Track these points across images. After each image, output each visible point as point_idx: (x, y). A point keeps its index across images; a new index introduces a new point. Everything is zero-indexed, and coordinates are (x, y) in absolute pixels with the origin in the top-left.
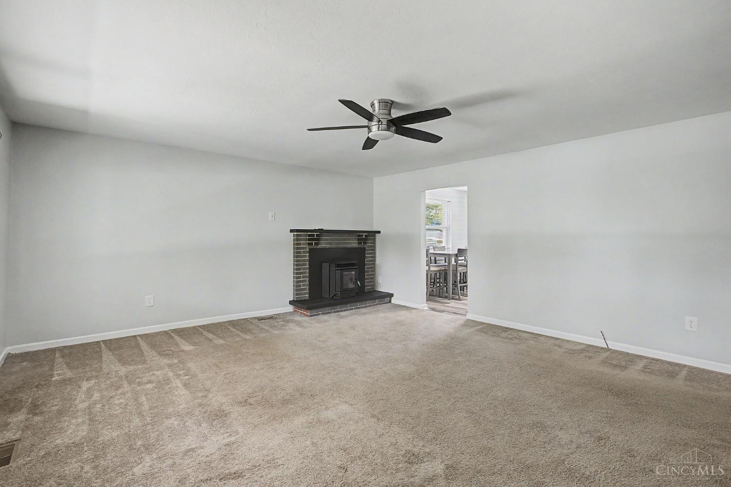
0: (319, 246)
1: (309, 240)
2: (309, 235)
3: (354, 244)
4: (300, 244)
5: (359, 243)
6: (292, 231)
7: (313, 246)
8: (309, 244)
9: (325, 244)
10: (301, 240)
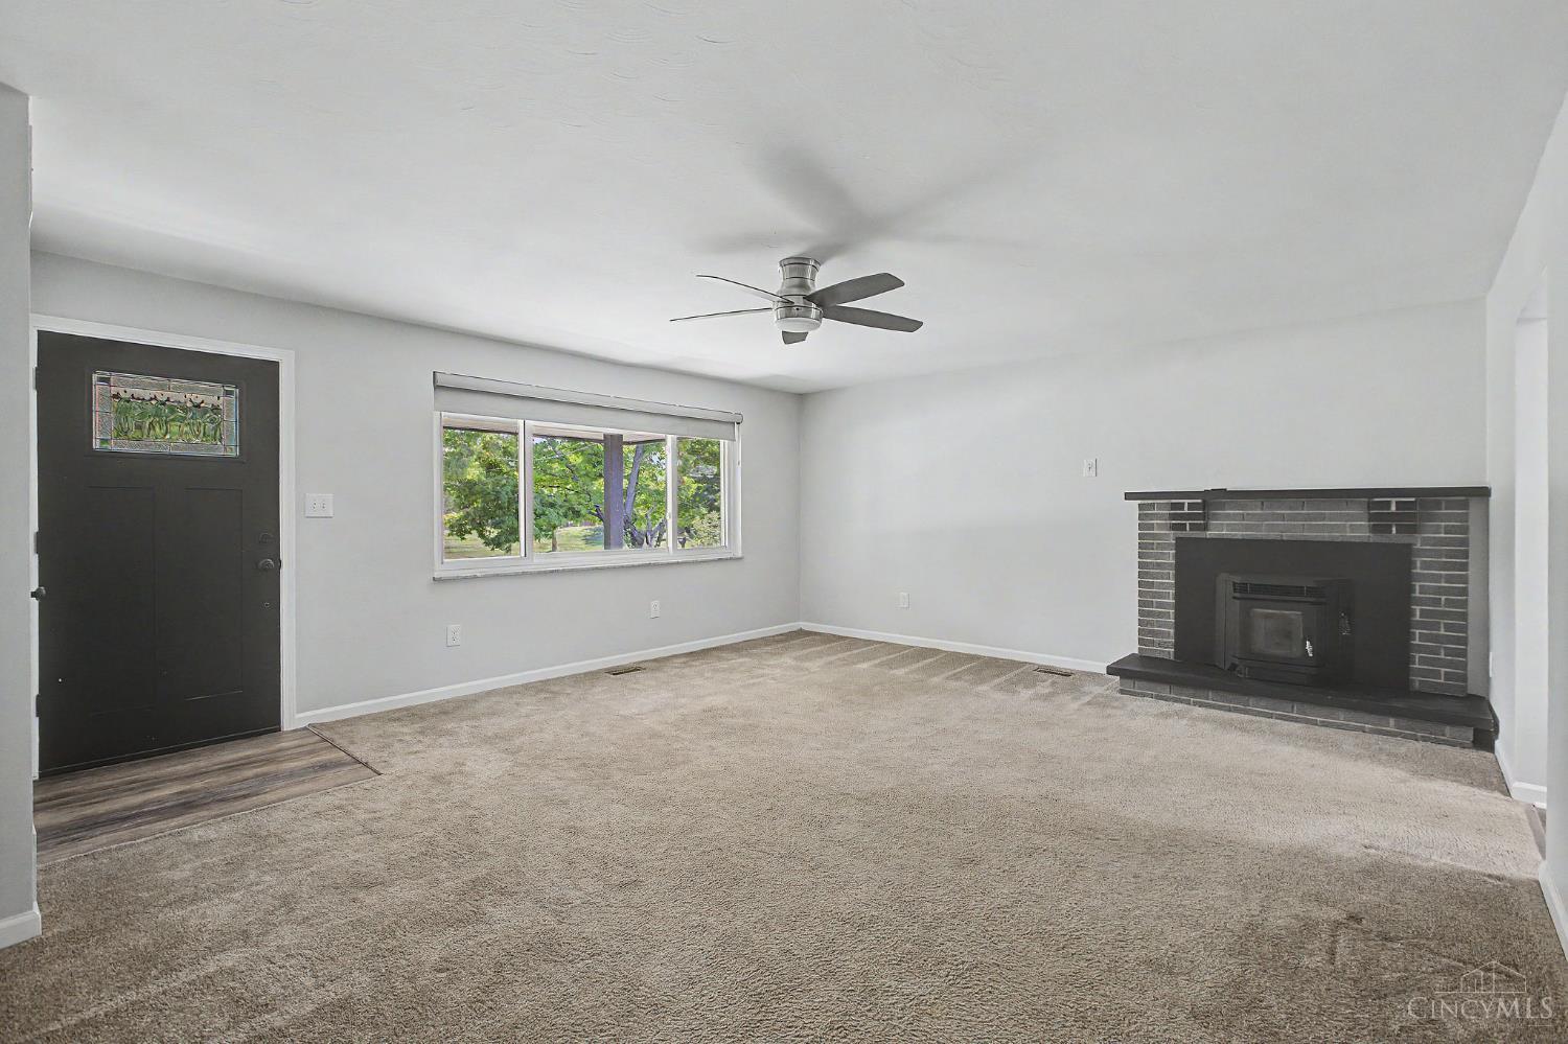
0: (1210, 534)
1: (1173, 517)
2: (1174, 506)
3: (1354, 528)
4: (1151, 527)
5: (1374, 529)
6: (1129, 496)
7: (1188, 533)
8: (1174, 527)
9: (1231, 527)
10: (1152, 516)
